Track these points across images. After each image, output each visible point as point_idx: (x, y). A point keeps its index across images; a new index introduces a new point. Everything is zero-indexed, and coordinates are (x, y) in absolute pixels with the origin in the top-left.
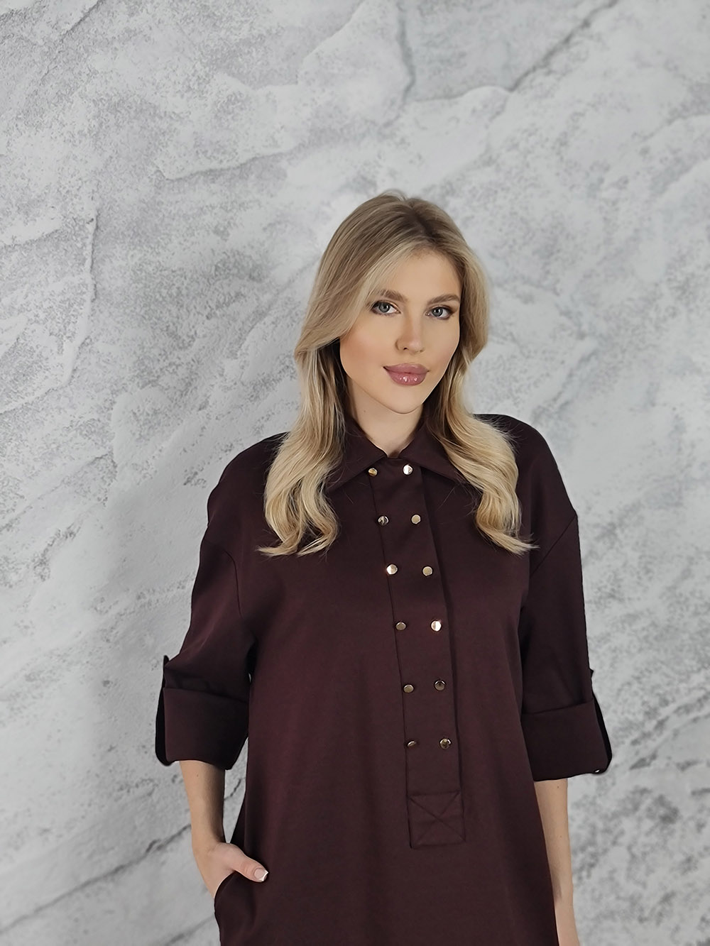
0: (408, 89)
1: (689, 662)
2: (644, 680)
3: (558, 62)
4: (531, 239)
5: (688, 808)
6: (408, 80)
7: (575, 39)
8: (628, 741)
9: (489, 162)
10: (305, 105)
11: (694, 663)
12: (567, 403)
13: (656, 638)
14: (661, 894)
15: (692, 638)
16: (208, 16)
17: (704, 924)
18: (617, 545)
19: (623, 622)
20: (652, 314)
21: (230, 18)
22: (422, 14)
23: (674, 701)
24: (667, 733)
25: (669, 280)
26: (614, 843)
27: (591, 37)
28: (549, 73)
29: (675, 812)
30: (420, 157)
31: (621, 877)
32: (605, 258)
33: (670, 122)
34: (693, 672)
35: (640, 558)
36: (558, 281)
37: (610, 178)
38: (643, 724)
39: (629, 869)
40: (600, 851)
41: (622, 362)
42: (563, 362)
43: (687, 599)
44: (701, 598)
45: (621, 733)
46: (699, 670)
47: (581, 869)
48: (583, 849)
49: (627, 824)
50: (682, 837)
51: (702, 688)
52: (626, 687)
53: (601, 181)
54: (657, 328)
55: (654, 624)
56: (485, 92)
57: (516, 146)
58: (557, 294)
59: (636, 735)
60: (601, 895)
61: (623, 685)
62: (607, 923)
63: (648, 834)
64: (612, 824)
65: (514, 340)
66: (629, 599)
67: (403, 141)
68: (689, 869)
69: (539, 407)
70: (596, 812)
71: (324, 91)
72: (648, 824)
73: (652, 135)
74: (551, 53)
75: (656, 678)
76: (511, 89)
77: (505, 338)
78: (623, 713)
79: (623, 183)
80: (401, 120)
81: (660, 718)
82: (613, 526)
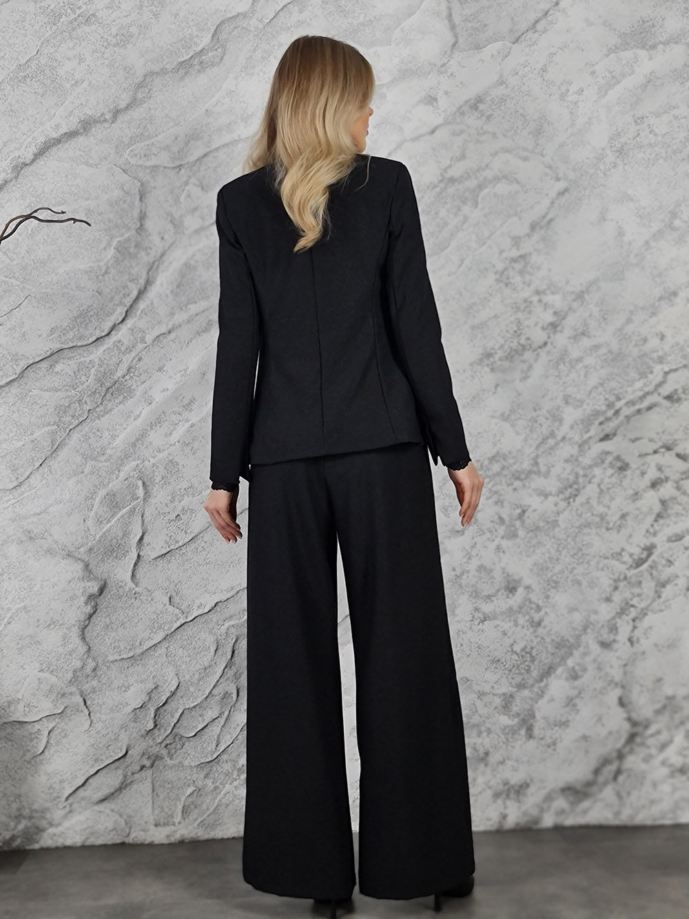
0: (454, 45)
1: (633, 374)
2: (605, 385)
3: (539, 27)
4: (527, 125)
5: (634, 463)
6: (454, 40)
7: (551, 12)
8: (597, 423)
9: (501, 84)
10: (396, 57)
11: (636, 375)
12: (551, 220)
13: (612, 360)
14: (620, 513)
15: (634, 360)
16: (342, 12)
17: (648, 534)
18: (585, 303)
19: (591, 350)
20: (602, 167)
21: (354, 12)
22: (461, 4)
23: (624, 398)
24: (621, 418)
25: (611, 146)
26: (590, 482)
27: (559, 11)
28: (536, 31)
29: (627, 465)
30: (462, 84)
31: (594, 502)
32: (572, 135)
33: (608, 55)
34: (636, 381)
35: (600, 311)
36: (544, 149)
37: (573, 89)
38: (605, 412)
39: (599, 498)
40: (581, 487)
41: (584, 195)
42: (547, 195)
43: (630, 337)
44: (639, 335)
45: (592, 418)
46: (639, 379)
47: (570, 498)
48: (571, 487)
49: (597, 471)
50: (632, 479)
51: (641, 390)
52: (594, 390)
53: (568, 91)
54: (605, 174)
55: (610, 352)
56: (499, 44)
57: (517, 73)
58: (543, 157)
59: (601, 419)
60: (582, 513)
61: (593, 388)
62: (586, 530)
63: (610, 477)
64: (588, 472)
65: (518, 182)
66: (594, 336)
67: (452, 74)
68: (637, 499)
69: (534, 221)
70: (578, 465)
71: (406, 48)
72: (610, 471)
73: (597, 63)
74: (537, 22)
75: (613, 384)
76: (514, 43)
77: (513, 182)
78: (593, 405)
79: (580, 91)
80: (450, 63)
81: (617, 408)
82: (582, 292)
